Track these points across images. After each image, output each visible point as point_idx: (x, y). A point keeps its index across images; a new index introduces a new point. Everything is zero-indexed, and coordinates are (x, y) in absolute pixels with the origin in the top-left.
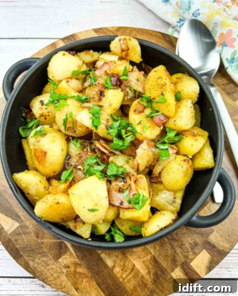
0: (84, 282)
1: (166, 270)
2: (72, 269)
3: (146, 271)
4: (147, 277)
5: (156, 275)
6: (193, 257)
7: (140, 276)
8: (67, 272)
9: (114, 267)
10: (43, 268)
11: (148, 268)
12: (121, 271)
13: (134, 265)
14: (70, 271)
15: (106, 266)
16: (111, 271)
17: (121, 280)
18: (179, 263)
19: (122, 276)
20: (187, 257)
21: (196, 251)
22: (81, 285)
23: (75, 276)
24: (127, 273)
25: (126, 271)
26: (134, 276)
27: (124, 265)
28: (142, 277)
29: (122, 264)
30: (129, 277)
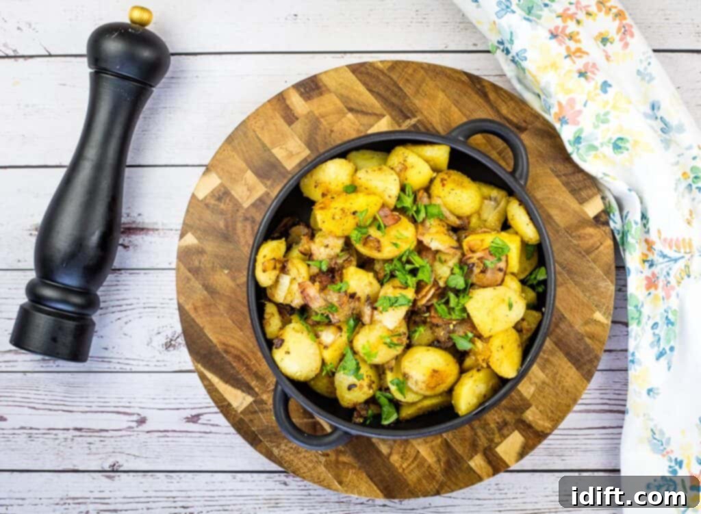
0: (350, 473)
1: (462, 458)
2: (333, 457)
3: (435, 459)
4: (435, 466)
5: (448, 463)
6: (499, 440)
7: (426, 465)
8: (326, 461)
9: (390, 454)
10: (292, 457)
11: (437, 455)
12: (400, 460)
13: (418, 452)
14: (331, 461)
15: (379, 453)
16: (386, 460)
17: (400, 471)
18: (481, 448)
19: (401, 466)
20: (491, 441)
21: (505, 431)
22: (347, 477)
23: (337, 467)
24: (409, 462)
25: (407, 459)
26: (418, 466)
27: (405, 452)
28: (429, 466)
29: (402, 450)
30: (411, 467)
